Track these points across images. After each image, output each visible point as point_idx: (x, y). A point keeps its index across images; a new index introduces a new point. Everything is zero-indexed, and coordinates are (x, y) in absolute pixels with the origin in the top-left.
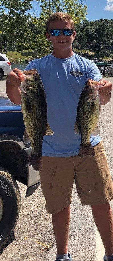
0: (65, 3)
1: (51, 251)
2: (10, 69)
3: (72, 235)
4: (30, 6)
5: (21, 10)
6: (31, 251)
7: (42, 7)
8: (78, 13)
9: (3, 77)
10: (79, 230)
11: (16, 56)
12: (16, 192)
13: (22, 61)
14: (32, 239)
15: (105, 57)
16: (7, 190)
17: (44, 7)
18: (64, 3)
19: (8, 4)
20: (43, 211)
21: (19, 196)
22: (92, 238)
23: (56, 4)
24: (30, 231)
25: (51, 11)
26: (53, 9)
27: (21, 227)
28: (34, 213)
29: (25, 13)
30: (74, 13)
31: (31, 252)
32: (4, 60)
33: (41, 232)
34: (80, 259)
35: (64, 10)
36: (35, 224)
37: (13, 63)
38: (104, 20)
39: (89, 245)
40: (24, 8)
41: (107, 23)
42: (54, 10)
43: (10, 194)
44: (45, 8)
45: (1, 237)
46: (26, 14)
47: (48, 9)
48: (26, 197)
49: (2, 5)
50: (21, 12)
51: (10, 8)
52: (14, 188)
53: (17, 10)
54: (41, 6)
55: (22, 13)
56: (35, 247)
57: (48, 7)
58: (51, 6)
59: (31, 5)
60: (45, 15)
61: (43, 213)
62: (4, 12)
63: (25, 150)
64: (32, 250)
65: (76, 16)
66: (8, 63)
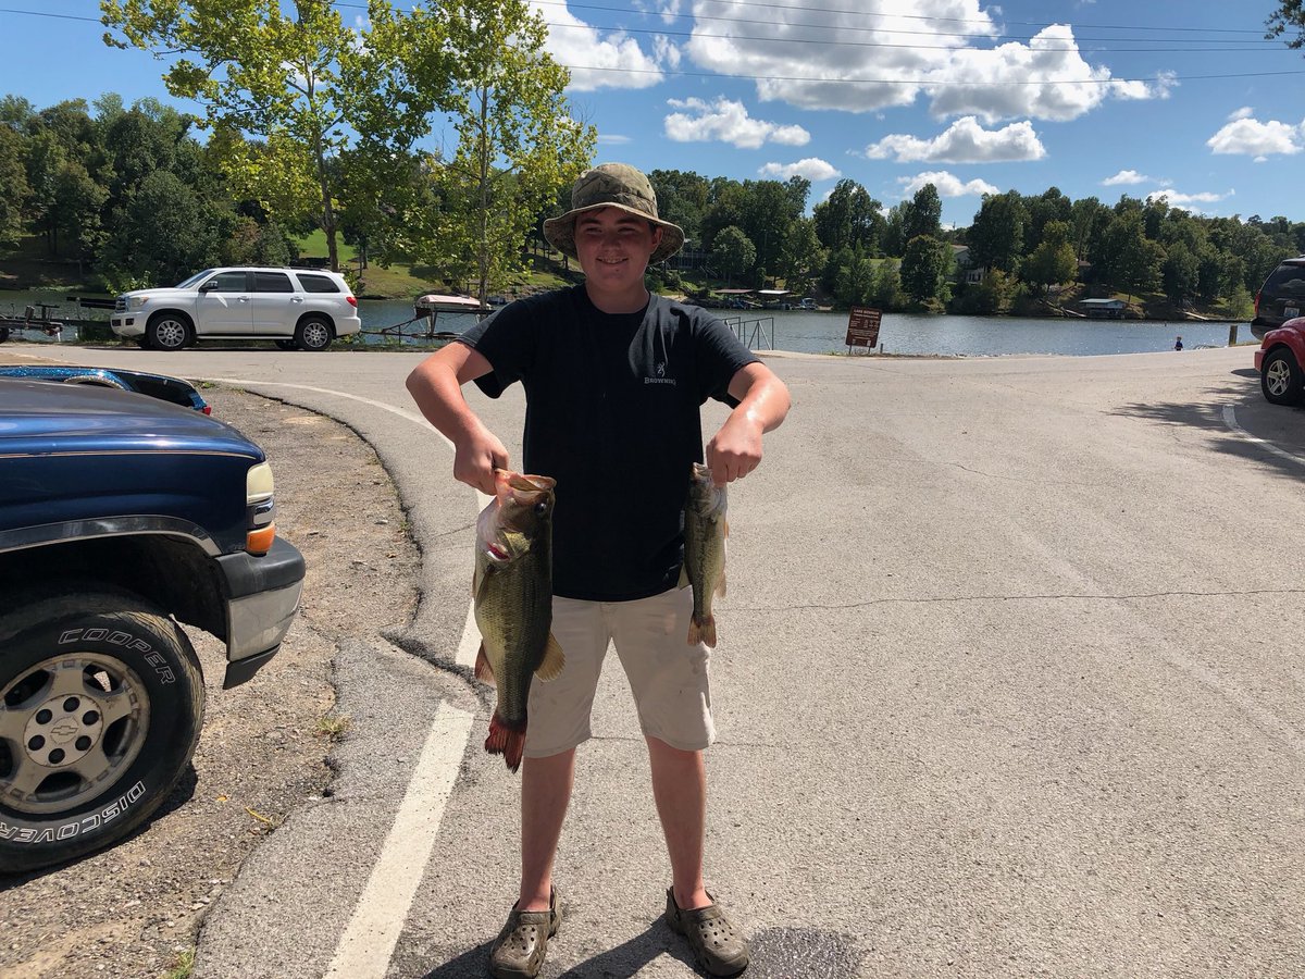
0: (529, 121)
1: (273, 836)
2: (356, 317)
3: (343, 797)
4: (424, 125)
5: (397, 139)
6: (224, 833)
7: (461, 131)
8: (568, 151)
9: (333, 341)
10: (368, 786)
11: (395, 277)
12: (188, 674)
13: (412, 292)
14: (237, 803)
15: (663, 288)
16: (159, 665)
17: (467, 129)
18: (527, 120)
19: (356, 119)
20: (298, 731)
21: (200, 684)
22: (390, 809)
23: (502, 122)
24: (241, 781)
25: (488, 144)
26: (494, 139)
27: (222, 770)
28: (271, 735)
29: (409, 147)
30: (558, 152)
31: (222, 836)
32: (338, 291)
33: (269, 786)
34: (338, 860)
35: (528, 142)
36: (262, 764)
37: (385, 298)
38: (668, 172)
39: (376, 827)
40: (407, 130)
41: (674, 184)
42: (495, 142)
43: (168, 676)
44: (469, 134)
45: (142, 790)
46: (412, 151)
47: (479, 136)
48: (226, 686)
49: (341, 120)
50: (397, 145)
51: (362, 131)
52: (184, 661)
53: (384, 137)
54: (456, 128)
55: (399, 148)
56: (238, 822)
57: (480, 131)
58: (489, 128)
59: (428, 125)
60: (468, 157)
61: (294, 737)
62: (345, 142)
63: (219, 559)
64: (228, 830)
65: (561, 161)
66: (349, 299)
